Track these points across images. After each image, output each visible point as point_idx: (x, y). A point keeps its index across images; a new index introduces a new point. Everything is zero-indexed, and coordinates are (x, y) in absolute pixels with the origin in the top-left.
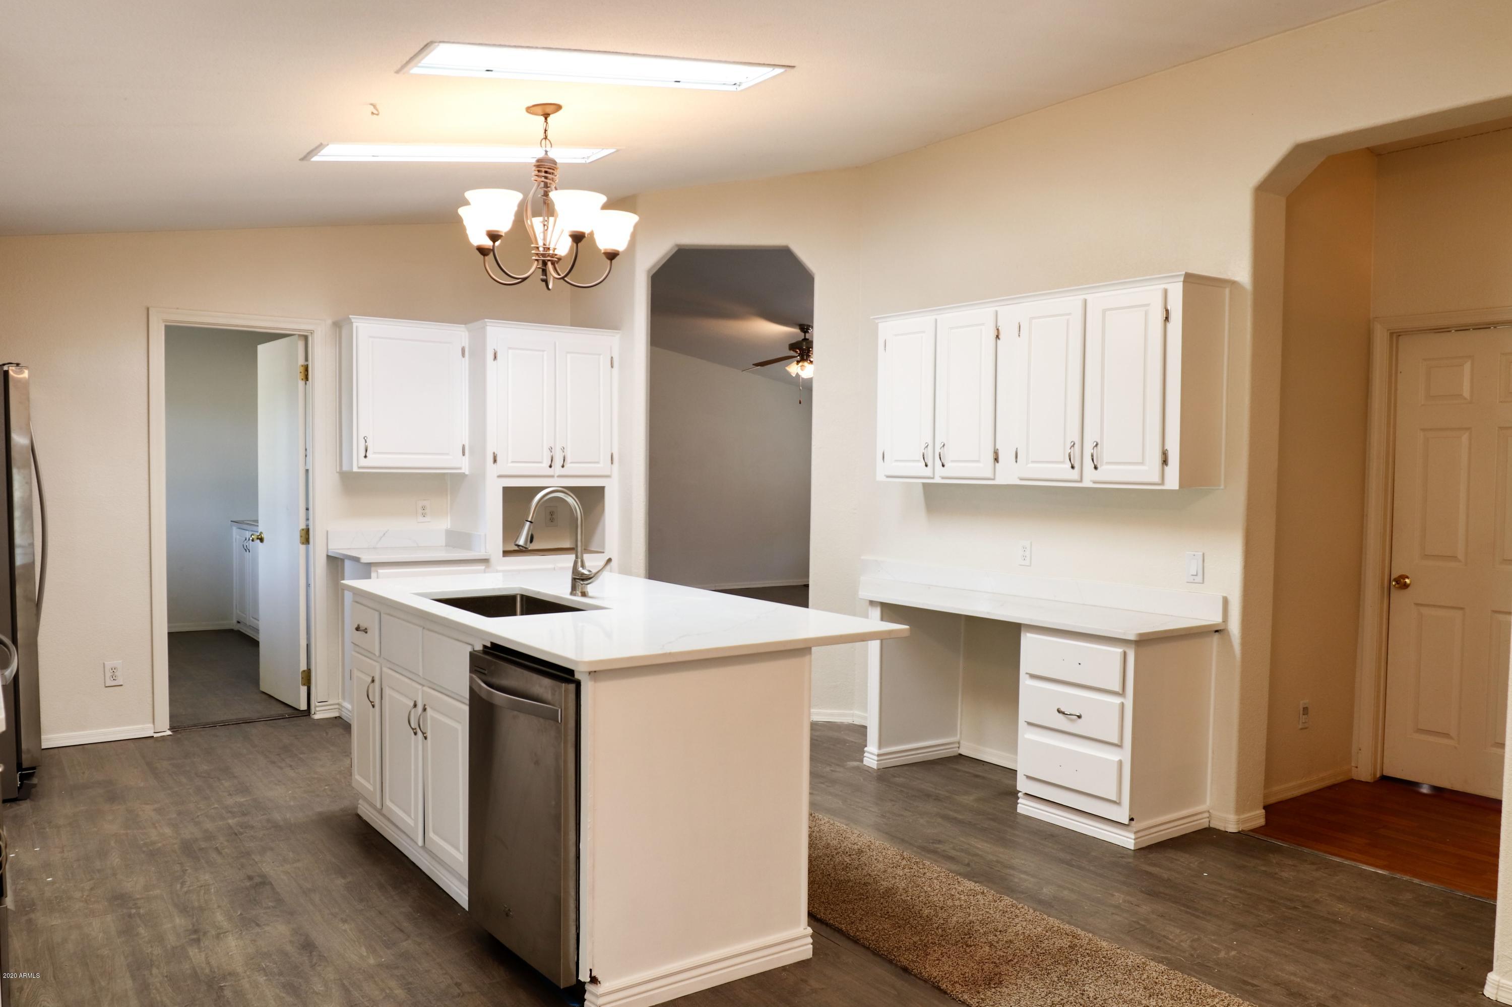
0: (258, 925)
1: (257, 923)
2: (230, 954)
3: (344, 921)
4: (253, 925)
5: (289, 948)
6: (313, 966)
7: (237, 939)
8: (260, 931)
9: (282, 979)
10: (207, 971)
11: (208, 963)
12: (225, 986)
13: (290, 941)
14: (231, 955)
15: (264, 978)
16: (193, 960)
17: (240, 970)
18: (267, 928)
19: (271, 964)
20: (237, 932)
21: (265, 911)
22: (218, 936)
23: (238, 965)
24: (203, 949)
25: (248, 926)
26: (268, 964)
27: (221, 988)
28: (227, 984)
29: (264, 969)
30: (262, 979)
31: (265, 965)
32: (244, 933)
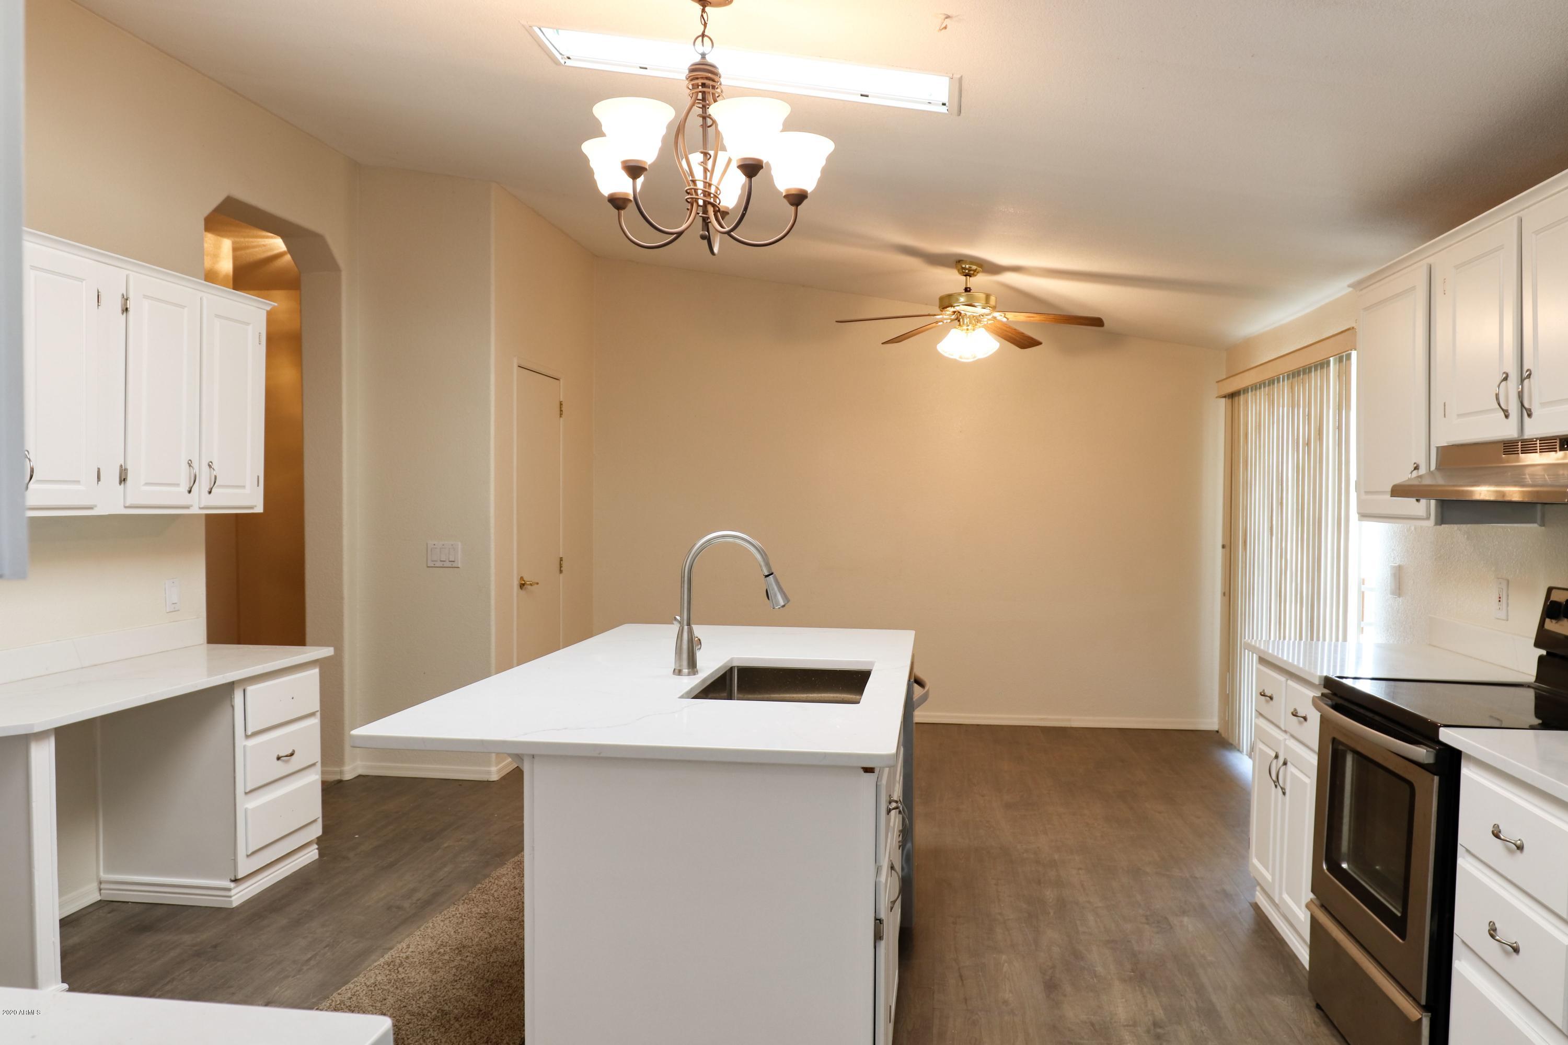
0: (1093, 1025)
1: (1093, 1027)
2: (1124, 1000)
3: (1005, 1002)
4: (1097, 1027)
5: (1068, 989)
6: (1054, 967)
7: (1116, 1014)
8: (1092, 1017)
9: (1082, 963)
10: (1145, 990)
11: (1144, 997)
12: (1131, 972)
13: (1065, 996)
14: (1123, 998)
15: (1096, 969)
16: (1158, 1003)
17: (1117, 983)
18: (1083, 1017)
19: (1089, 979)
20: (1115, 1022)
21: (1082, 1041)
22: (1135, 1025)
23: (1118, 987)
24: (1150, 1013)
25: (1102, 1027)
26: (1091, 980)
27: (1133, 971)
28: (1128, 973)
29: (1096, 976)
30: (1099, 969)
31: (1093, 980)
32: (1108, 1019)
